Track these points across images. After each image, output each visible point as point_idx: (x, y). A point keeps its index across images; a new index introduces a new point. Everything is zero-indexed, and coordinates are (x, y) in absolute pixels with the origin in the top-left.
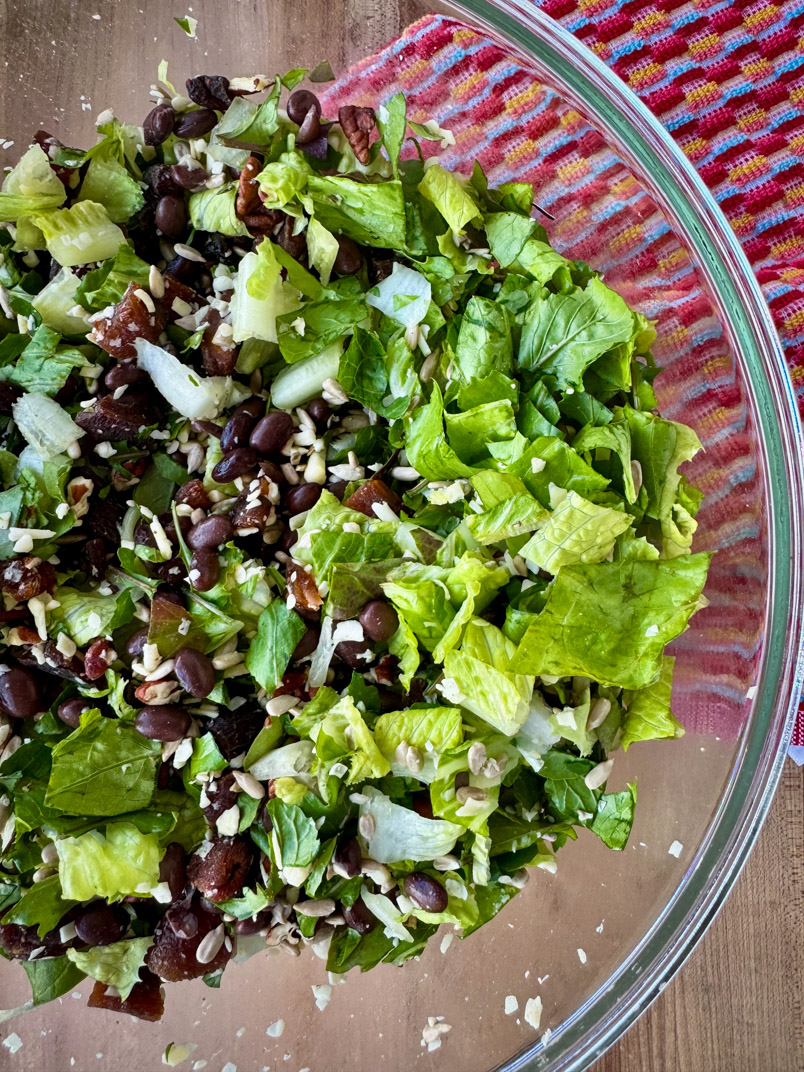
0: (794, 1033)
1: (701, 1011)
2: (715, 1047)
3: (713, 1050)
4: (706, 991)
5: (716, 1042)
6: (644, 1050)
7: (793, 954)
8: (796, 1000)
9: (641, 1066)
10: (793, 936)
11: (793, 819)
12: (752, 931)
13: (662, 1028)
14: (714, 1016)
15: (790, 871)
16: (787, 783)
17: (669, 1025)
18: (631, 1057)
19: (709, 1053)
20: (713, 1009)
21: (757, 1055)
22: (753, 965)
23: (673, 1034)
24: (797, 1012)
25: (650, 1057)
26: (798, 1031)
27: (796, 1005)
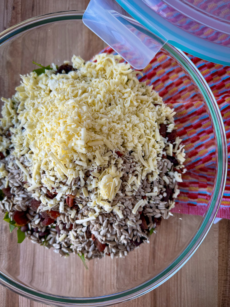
0: (215, 293)
1: (191, 287)
2: (194, 296)
3: (194, 297)
4: (192, 282)
5: (194, 295)
6: (176, 296)
7: (215, 273)
8: (215, 285)
9: (175, 300)
10: (215, 269)
11: (215, 239)
12: (204, 267)
13: (181, 291)
14: (194, 288)
15: (215, 252)
16: (214, 230)
17: (183, 290)
18: (173, 297)
19: (193, 297)
20: (194, 286)
21: (205, 298)
22: (204, 276)
23: (183, 292)
24: (215, 288)
25: (178, 298)
26: (216, 293)
27: (215, 286)
